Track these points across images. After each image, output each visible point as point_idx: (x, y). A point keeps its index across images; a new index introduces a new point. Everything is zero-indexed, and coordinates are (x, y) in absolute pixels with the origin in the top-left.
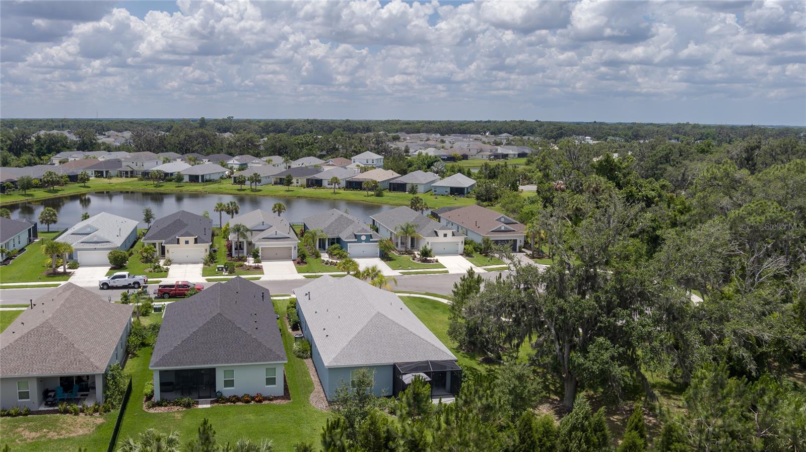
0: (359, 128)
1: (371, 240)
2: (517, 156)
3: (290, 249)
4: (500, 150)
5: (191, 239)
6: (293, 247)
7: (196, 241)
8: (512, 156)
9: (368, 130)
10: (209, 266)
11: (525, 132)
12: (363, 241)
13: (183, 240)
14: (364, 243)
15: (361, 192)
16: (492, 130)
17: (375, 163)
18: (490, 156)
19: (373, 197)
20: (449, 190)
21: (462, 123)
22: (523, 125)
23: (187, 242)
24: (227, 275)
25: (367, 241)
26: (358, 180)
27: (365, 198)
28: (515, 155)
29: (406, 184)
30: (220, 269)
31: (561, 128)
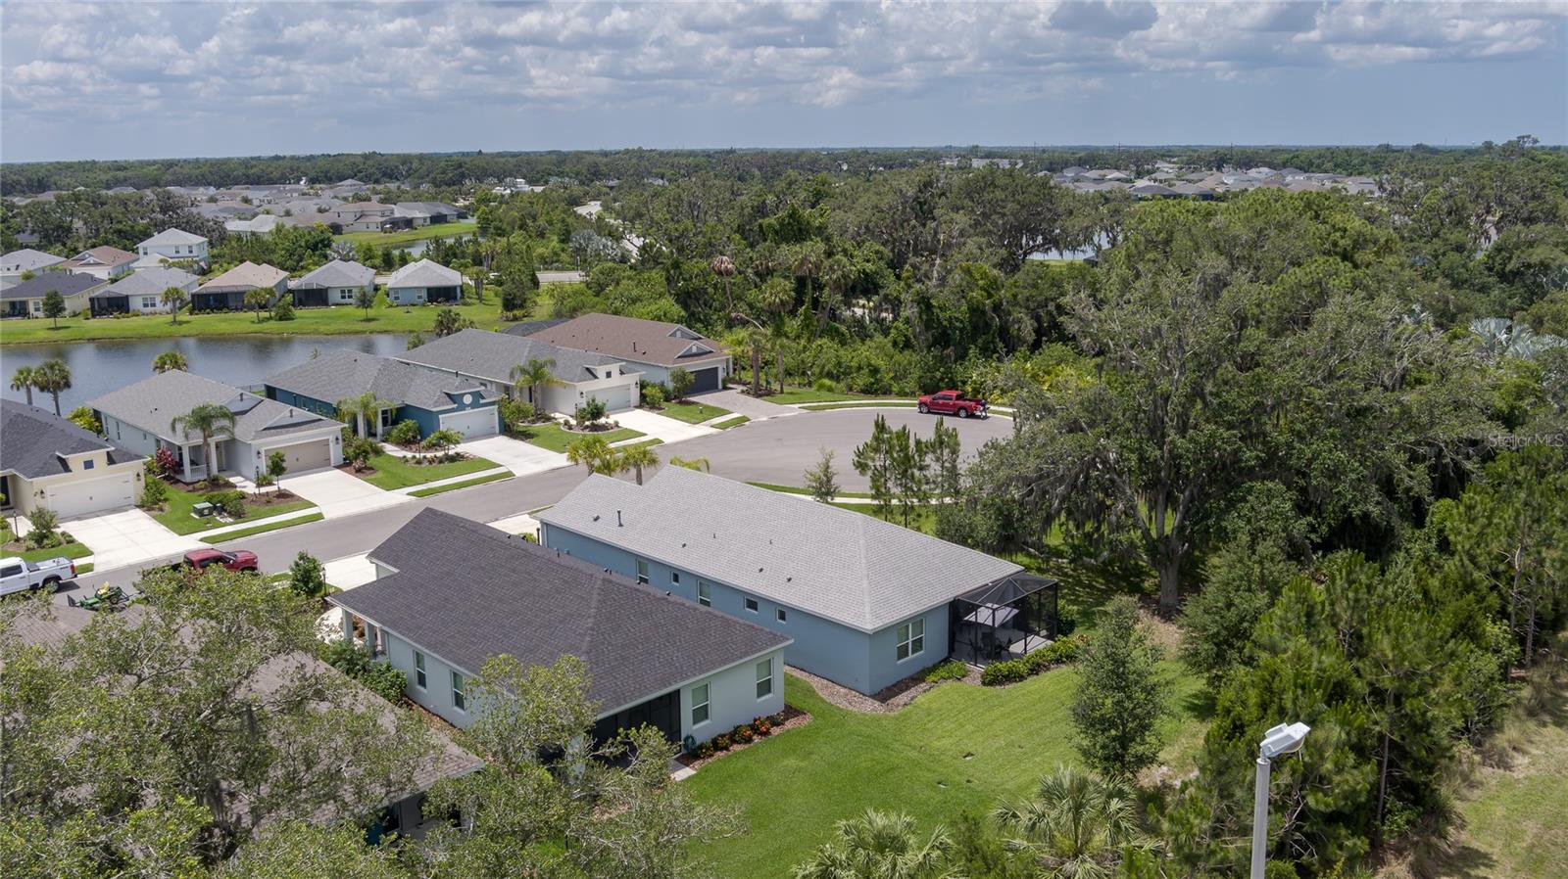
0: (19, 182)
1: (482, 401)
2: (428, 220)
3: (326, 443)
4: (400, 211)
5: (99, 456)
6: (331, 438)
7: (111, 461)
8: (421, 222)
9: (41, 186)
10: (161, 510)
11: (378, 175)
12: (468, 406)
13: (75, 460)
14: (469, 411)
15: (241, 315)
16: (313, 174)
17: (195, 253)
18: (383, 224)
19: (272, 322)
20: (424, 294)
21: (246, 163)
22: (371, 162)
23: (89, 465)
24: (231, 524)
25: (475, 405)
26: (219, 291)
27: (257, 327)
28: (425, 219)
29: (327, 289)
30: (206, 512)
31: (460, 166)
